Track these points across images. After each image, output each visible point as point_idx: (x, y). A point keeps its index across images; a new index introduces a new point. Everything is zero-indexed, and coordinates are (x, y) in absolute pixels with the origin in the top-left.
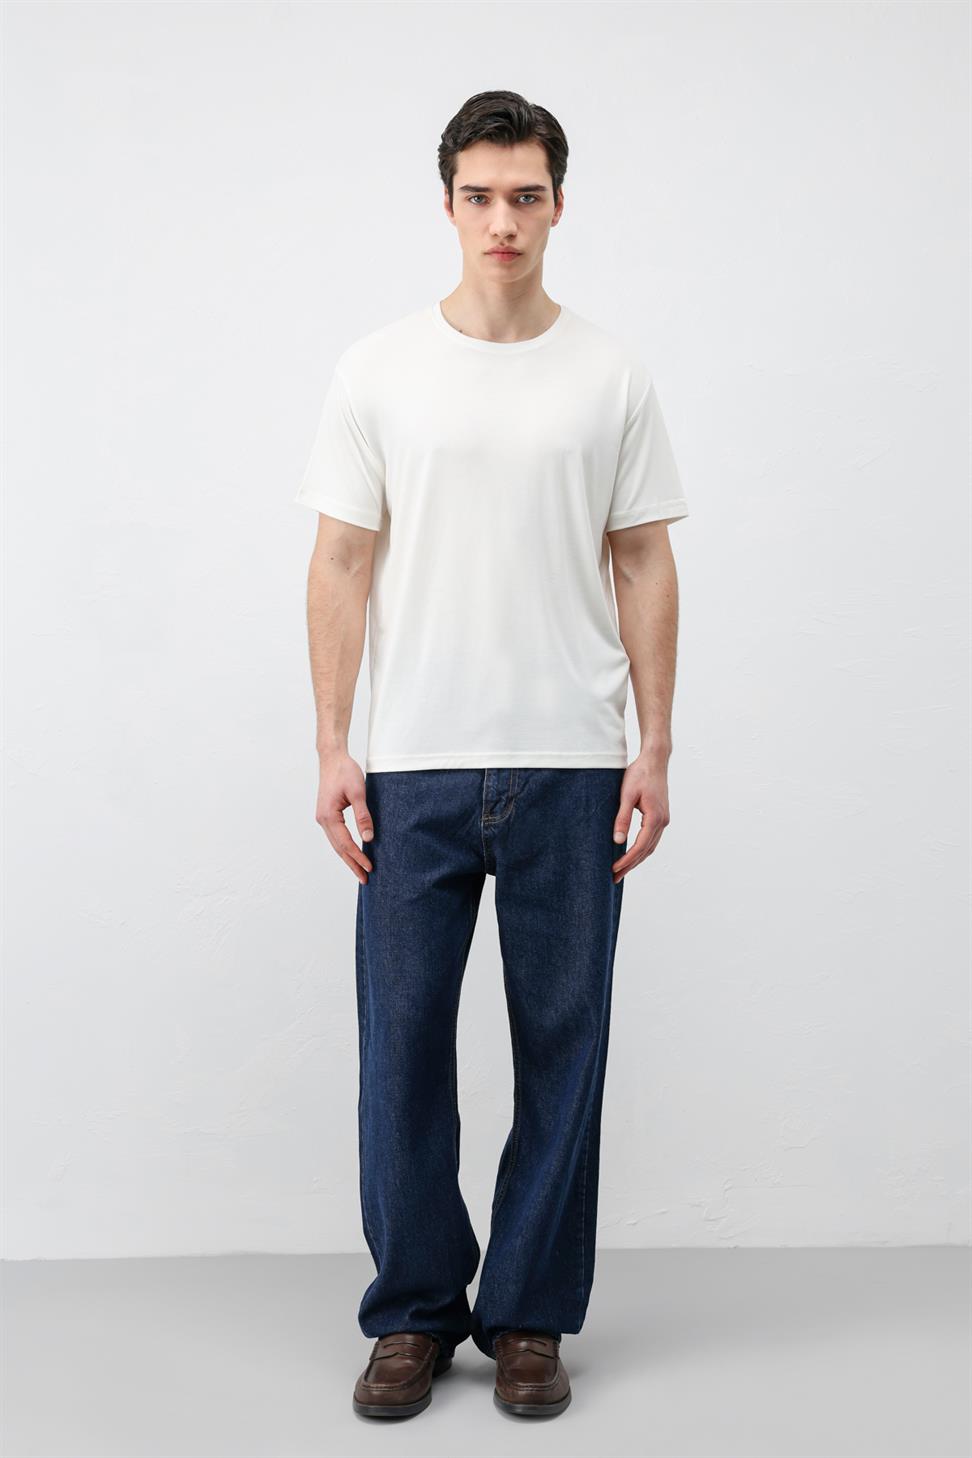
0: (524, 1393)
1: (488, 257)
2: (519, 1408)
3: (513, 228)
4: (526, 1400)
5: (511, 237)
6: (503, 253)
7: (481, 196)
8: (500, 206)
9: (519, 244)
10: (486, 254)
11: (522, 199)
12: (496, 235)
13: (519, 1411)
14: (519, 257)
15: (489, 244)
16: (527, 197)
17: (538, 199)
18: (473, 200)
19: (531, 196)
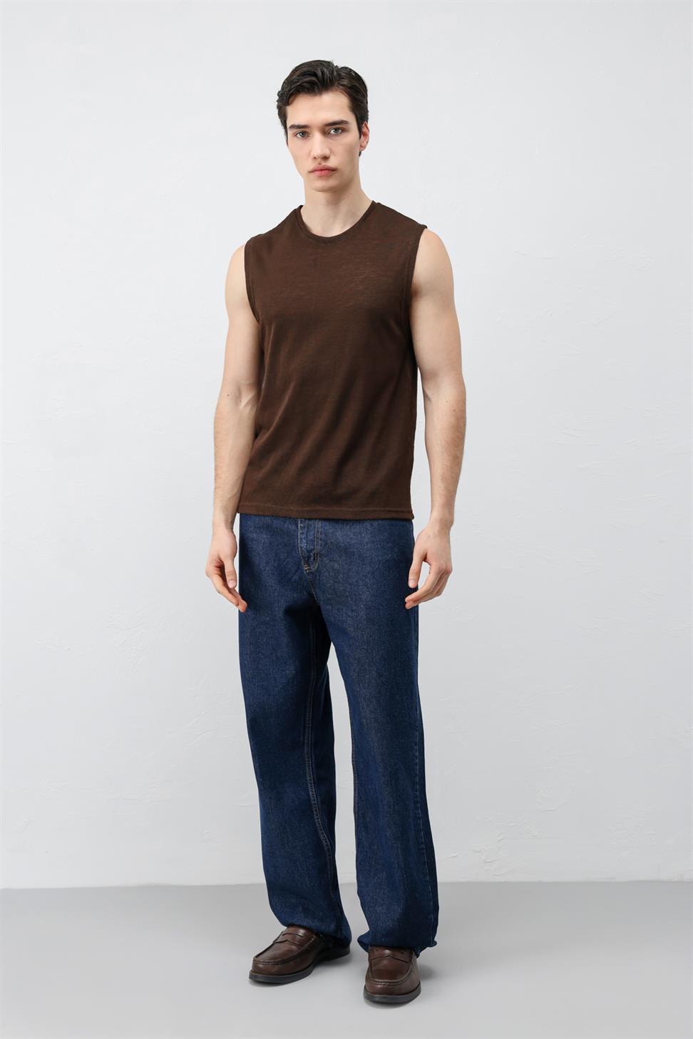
0: (379, 986)
1: (312, 175)
2: (377, 997)
3: (327, 152)
4: (381, 992)
5: (326, 158)
6: (321, 170)
7: (304, 131)
8: (317, 137)
9: (332, 163)
10: (310, 172)
11: (332, 132)
12: (315, 158)
13: (377, 999)
14: (334, 172)
15: (311, 165)
16: (336, 130)
17: (344, 130)
18: (298, 135)
19: (339, 129)
